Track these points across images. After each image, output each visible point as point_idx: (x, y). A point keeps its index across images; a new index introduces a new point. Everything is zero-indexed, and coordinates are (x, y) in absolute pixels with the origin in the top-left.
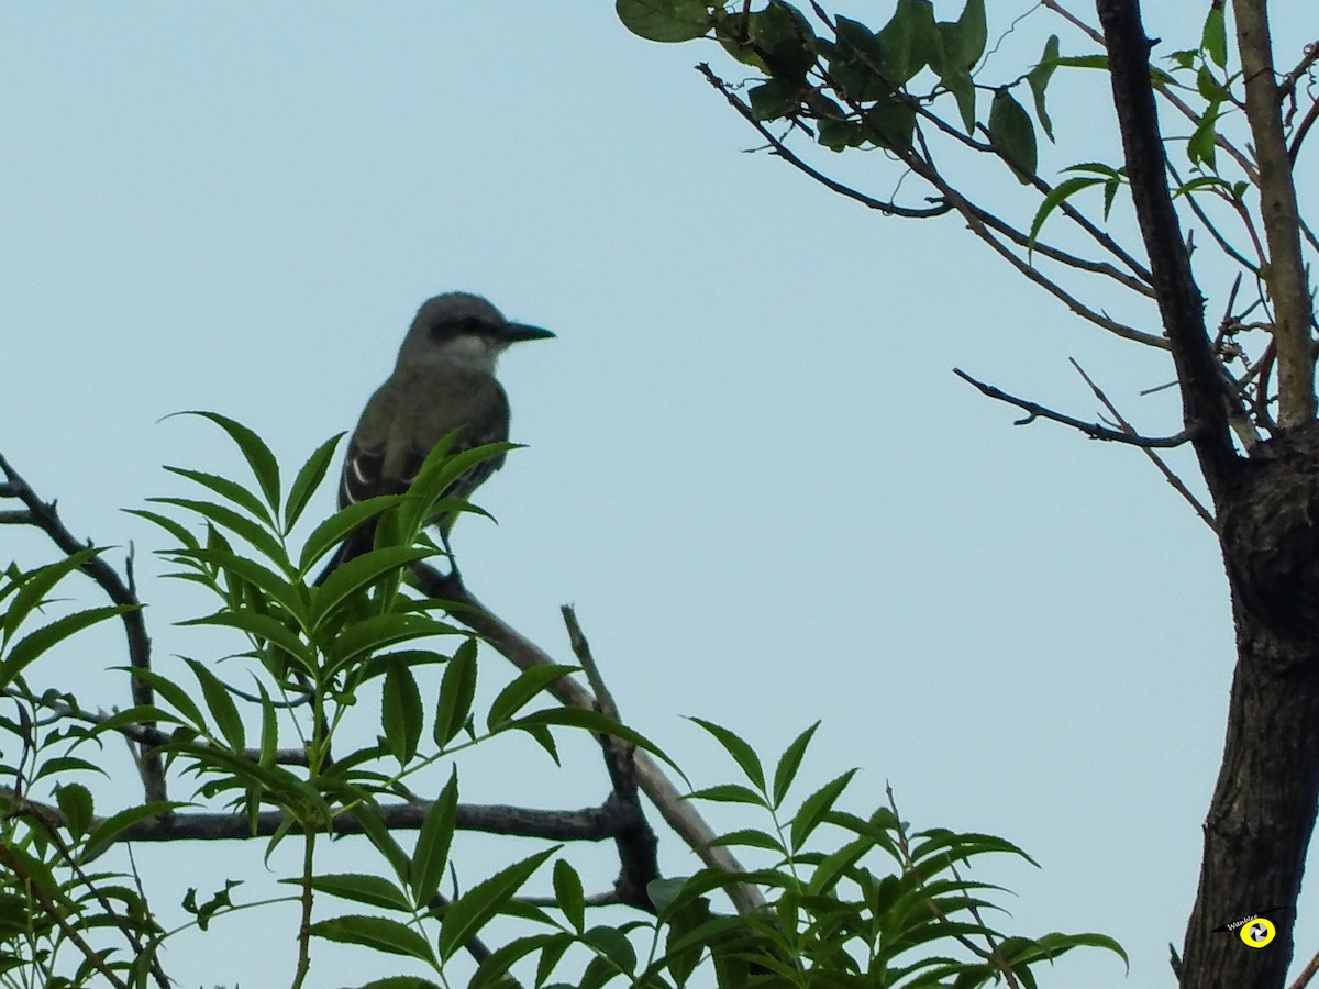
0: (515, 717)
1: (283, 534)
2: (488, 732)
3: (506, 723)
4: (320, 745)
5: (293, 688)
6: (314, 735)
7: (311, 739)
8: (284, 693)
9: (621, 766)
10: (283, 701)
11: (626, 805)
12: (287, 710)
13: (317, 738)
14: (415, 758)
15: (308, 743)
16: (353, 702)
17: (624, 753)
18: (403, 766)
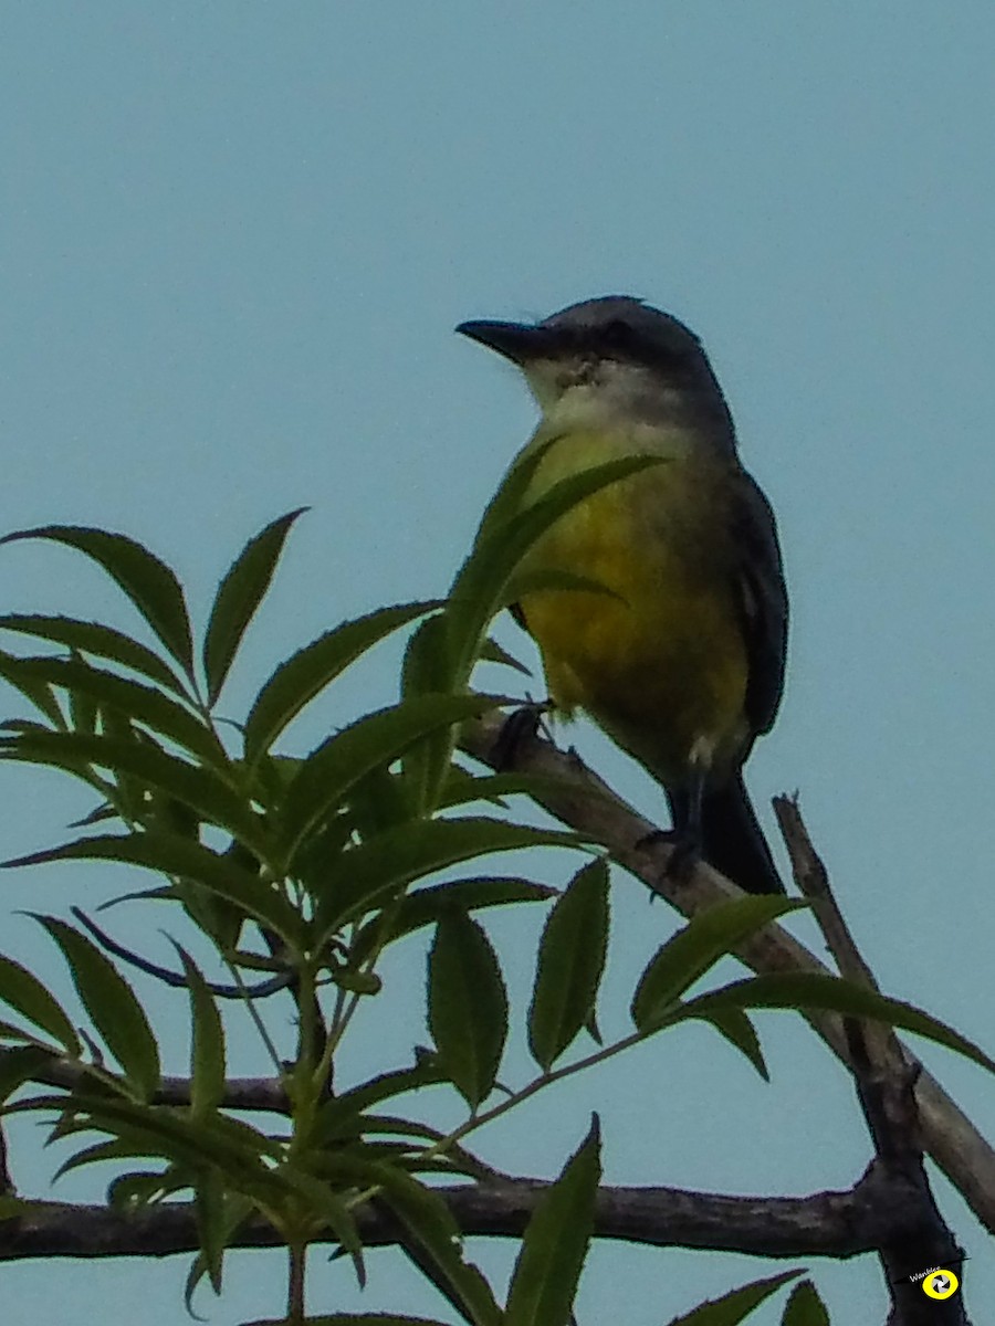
0: (686, 997)
1: (205, 703)
2: (633, 1030)
3: (669, 1010)
4: (313, 1074)
5: (254, 962)
6: (300, 1054)
7: (293, 1059)
8: (235, 973)
9: (891, 1110)
10: (233, 984)
11: (904, 1188)
12: (241, 1002)
13: (306, 1056)
14: (495, 1091)
15: (287, 1066)
16: (372, 986)
17: (898, 1086)
18: (474, 1106)
